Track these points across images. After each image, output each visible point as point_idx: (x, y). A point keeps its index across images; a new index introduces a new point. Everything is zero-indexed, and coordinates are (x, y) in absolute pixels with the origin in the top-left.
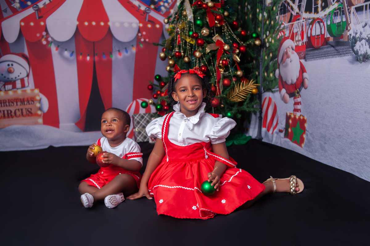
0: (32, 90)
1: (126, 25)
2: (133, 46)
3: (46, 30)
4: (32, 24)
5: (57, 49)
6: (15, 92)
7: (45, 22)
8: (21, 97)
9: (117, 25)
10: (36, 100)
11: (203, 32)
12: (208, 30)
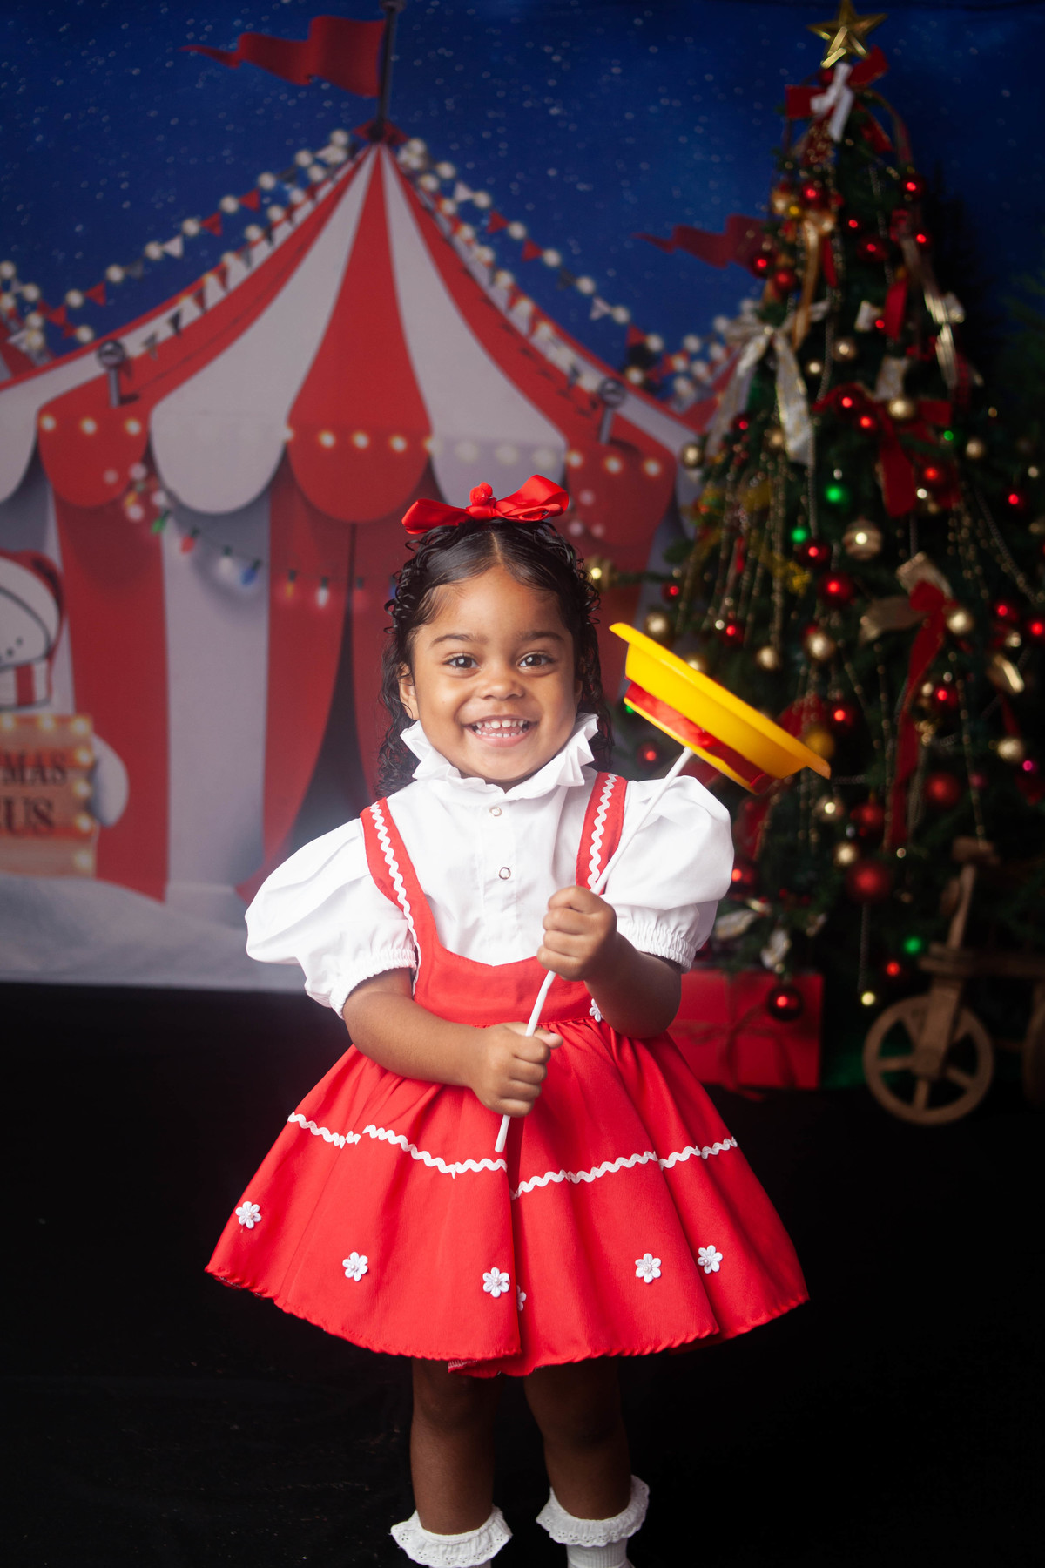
0: (62, 721)
1: (507, 455)
3: (148, 459)
4: (89, 426)
5: (186, 547)
7: (145, 420)
9: (468, 452)
10: (76, 766)
11: (853, 542)
12: (877, 536)
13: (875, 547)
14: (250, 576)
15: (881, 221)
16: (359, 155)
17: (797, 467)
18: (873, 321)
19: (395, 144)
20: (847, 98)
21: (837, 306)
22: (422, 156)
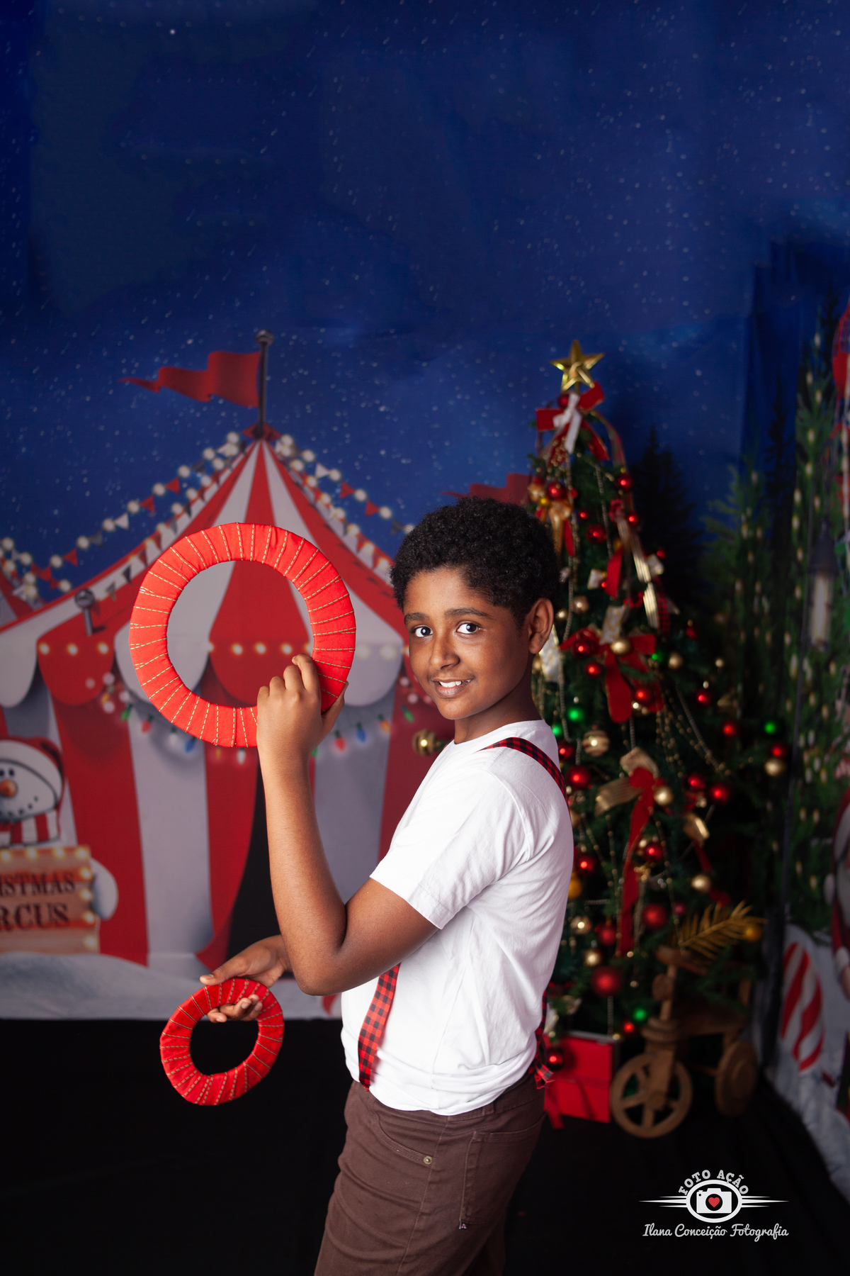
0: (69, 850)
1: (363, 652)
2: (381, 718)
3: (115, 670)
4: (73, 649)
5: (146, 728)
6: (20, 854)
7: (111, 643)
8: (36, 871)
10: (81, 879)
11: (589, 745)
12: (605, 740)
13: (604, 748)
14: (190, 745)
15: (604, 508)
16: (247, 450)
17: (552, 686)
18: (600, 582)
19: (272, 440)
20: (577, 421)
21: (575, 568)
22: (291, 447)
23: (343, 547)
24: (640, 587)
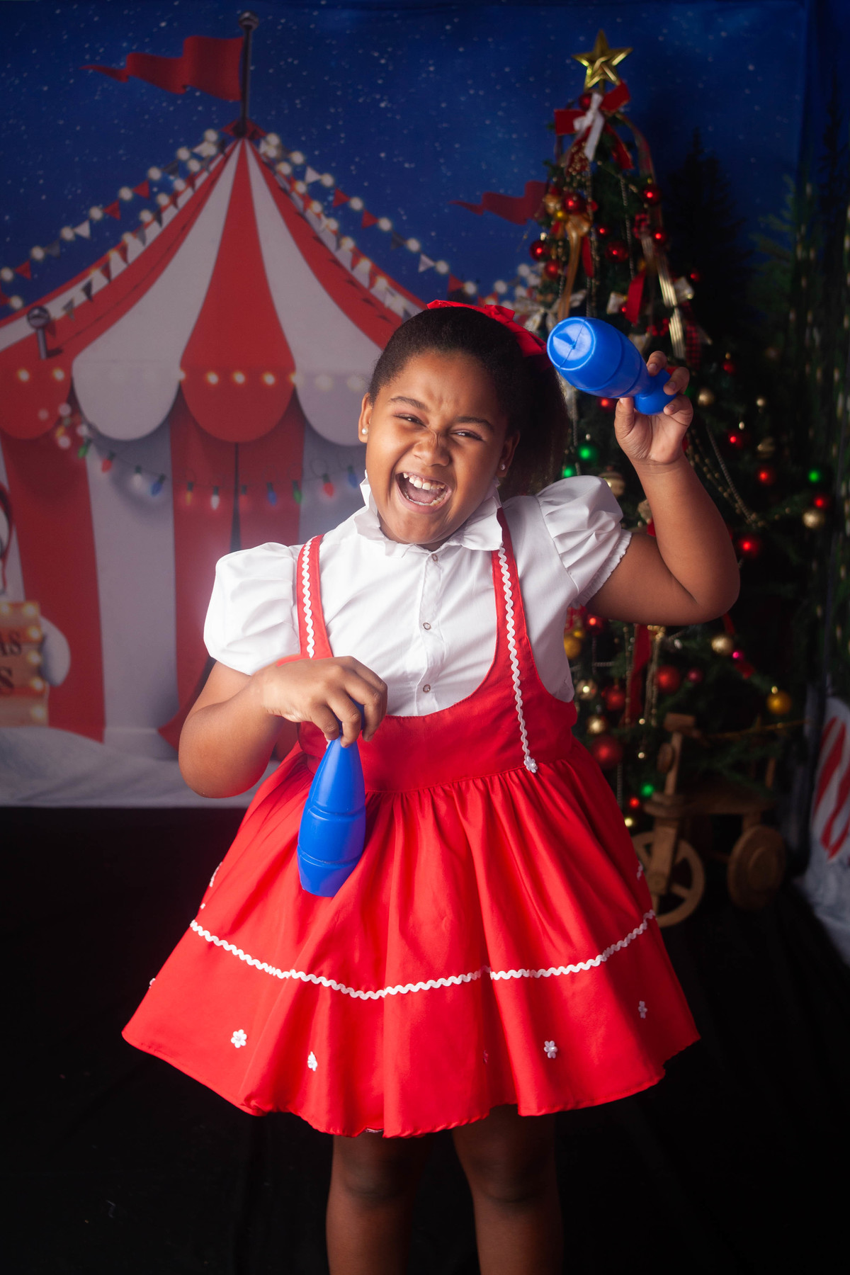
1: (355, 384)
3: (72, 400)
4: (24, 375)
5: (106, 468)
7: (68, 369)
9: (324, 383)
10: (29, 641)
12: (619, 483)
13: (620, 492)
14: (157, 488)
15: (627, 224)
16: (227, 150)
18: (621, 307)
19: (256, 139)
20: (600, 121)
21: (594, 290)
22: (278, 147)
23: (336, 262)
24: (666, 313)
